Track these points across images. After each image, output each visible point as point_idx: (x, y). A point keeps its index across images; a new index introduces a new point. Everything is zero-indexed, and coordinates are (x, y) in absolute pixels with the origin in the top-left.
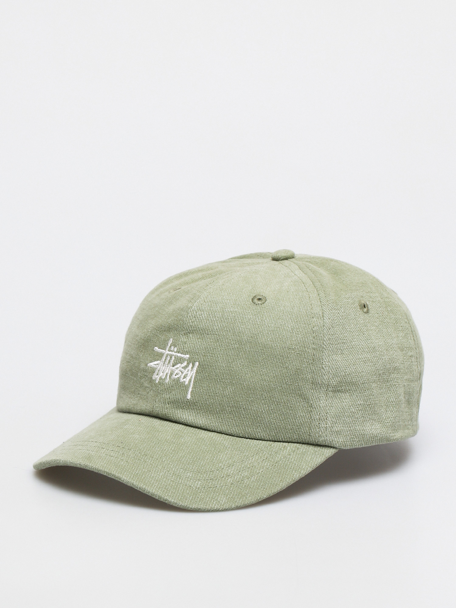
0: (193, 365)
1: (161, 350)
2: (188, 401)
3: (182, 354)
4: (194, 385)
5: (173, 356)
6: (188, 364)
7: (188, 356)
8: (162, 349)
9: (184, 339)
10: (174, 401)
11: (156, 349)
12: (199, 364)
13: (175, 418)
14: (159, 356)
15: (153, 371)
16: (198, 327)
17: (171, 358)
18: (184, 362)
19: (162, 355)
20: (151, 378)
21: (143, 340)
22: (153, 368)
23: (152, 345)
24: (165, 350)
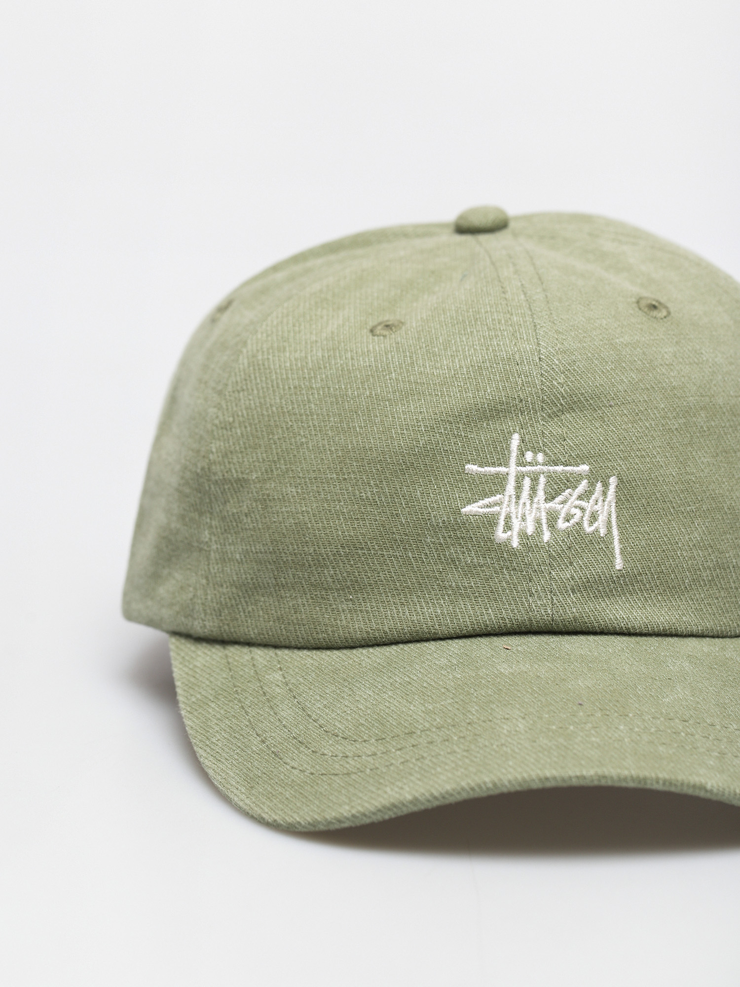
0: (606, 485)
2: (622, 575)
3: (566, 465)
4: (621, 533)
6: (592, 485)
8: (493, 464)
9: (554, 428)
10: (588, 582)
12: (620, 480)
13: (603, 623)
14: (497, 484)
15: (490, 522)
16: (582, 394)
18: (578, 481)
19: (499, 479)
20: (492, 541)
21: (409, 454)
22: (485, 515)
23: (449, 461)
24: (506, 465)
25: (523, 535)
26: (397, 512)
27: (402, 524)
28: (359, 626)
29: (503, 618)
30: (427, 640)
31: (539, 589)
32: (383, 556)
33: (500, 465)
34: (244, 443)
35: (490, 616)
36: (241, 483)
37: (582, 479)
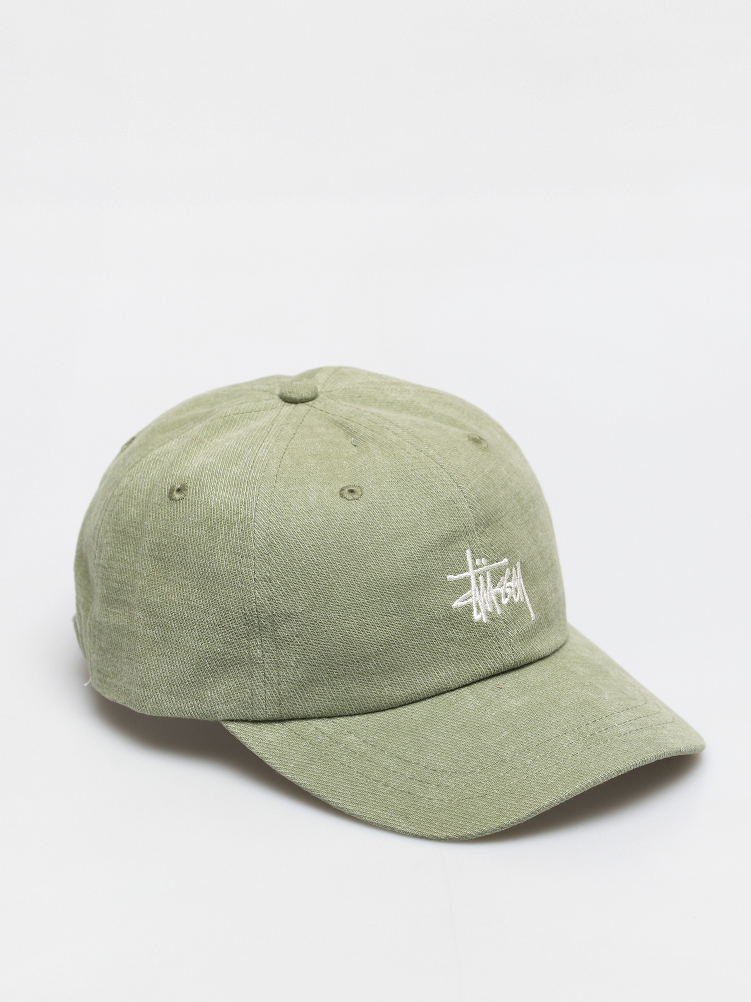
0: (516, 568)
1: (461, 575)
2: (536, 623)
3: (497, 562)
5: (488, 573)
6: (511, 570)
7: (506, 560)
8: (461, 572)
11: (450, 577)
14: (464, 585)
15: (468, 609)
17: (485, 577)
18: (505, 570)
19: (467, 581)
20: (472, 621)
21: (413, 577)
22: (466, 606)
23: (436, 576)
24: (468, 571)
25: (487, 613)
26: (413, 616)
27: (417, 623)
28: (399, 694)
29: (490, 669)
30: (444, 693)
31: (504, 645)
32: (408, 646)
33: (465, 571)
34: (285, 589)
35: (482, 669)
36: (289, 616)
37: (506, 568)
